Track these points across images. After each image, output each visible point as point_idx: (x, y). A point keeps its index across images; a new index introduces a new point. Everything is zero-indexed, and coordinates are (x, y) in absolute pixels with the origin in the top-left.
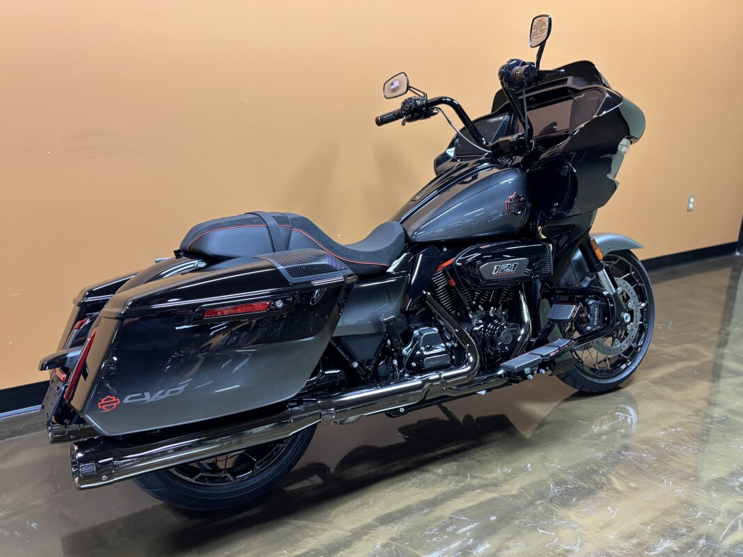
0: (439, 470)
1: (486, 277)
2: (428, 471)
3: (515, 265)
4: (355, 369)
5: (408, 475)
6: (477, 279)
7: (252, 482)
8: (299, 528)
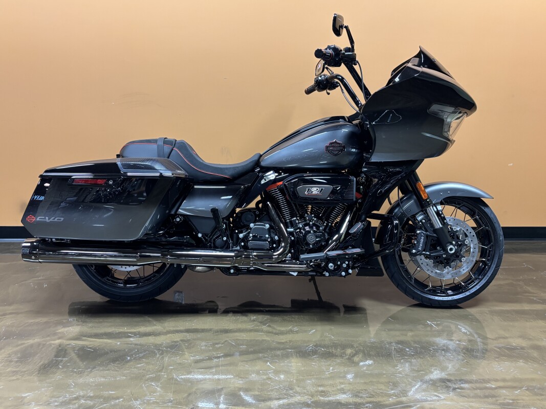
0: (253, 317)
1: (301, 195)
2: (246, 316)
3: (322, 189)
4: (200, 238)
5: (237, 315)
6: (295, 195)
7: (135, 291)
8: (149, 321)
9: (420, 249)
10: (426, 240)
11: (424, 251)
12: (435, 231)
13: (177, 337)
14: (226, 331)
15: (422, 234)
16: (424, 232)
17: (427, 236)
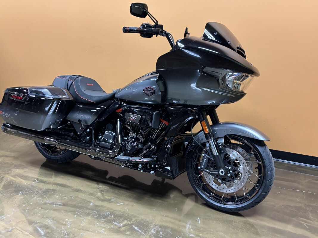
3: (135, 117)
4: (79, 135)
9: (203, 167)
10: (207, 161)
11: (205, 169)
12: (214, 157)
13: (51, 187)
14: (77, 191)
15: (206, 157)
16: (207, 156)
17: (209, 159)
